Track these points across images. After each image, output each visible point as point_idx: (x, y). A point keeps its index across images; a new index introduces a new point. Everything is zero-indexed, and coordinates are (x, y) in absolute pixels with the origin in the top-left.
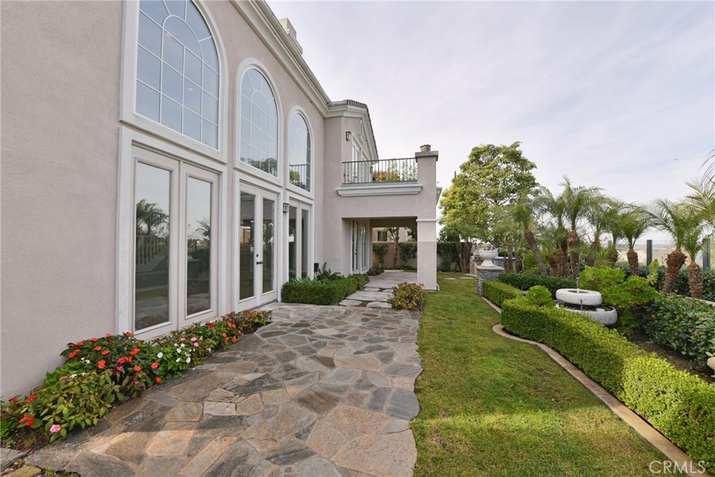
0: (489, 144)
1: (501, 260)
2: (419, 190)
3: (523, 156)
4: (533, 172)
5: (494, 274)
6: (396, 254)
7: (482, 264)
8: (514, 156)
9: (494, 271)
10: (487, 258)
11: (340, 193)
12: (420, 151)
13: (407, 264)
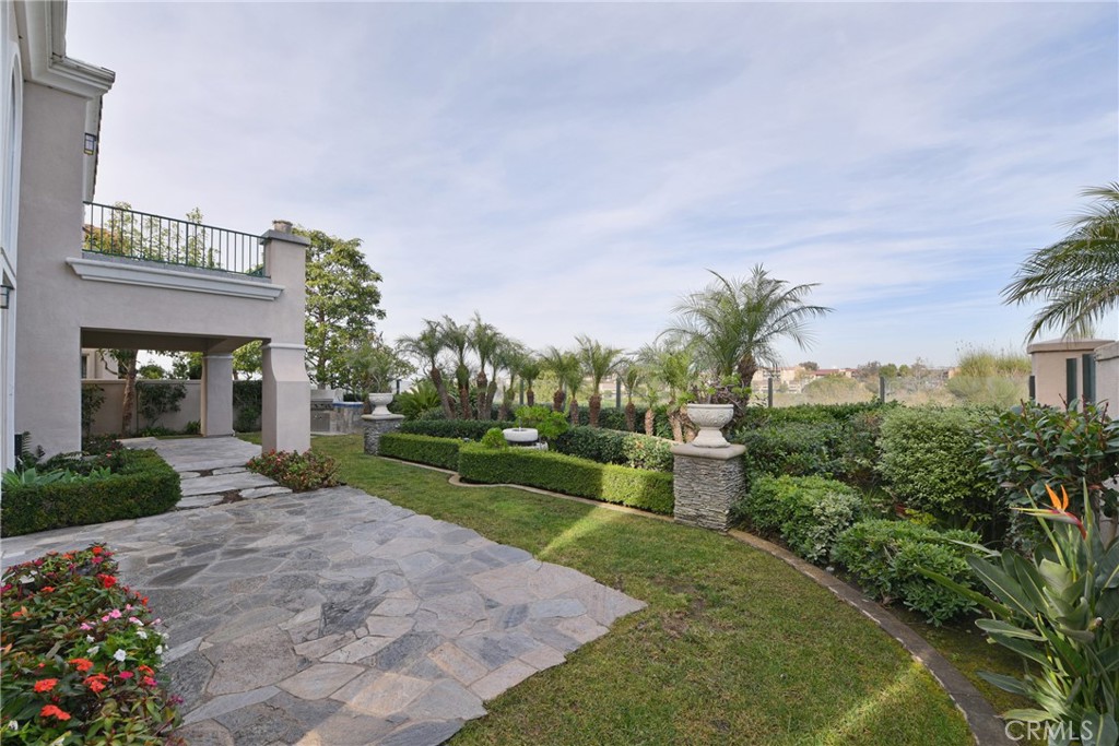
0: (320, 230)
1: (359, 406)
2: (277, 294)
3: (366, 261)
4: (379, 286)
5: (392, 424)
6: (129, 405)
7: (374, 413)
8: (352, 257)
9: (392, 420)
10: (381, 404)
11: (78, 270)
12: (273, 228)
13: (156, 425)
